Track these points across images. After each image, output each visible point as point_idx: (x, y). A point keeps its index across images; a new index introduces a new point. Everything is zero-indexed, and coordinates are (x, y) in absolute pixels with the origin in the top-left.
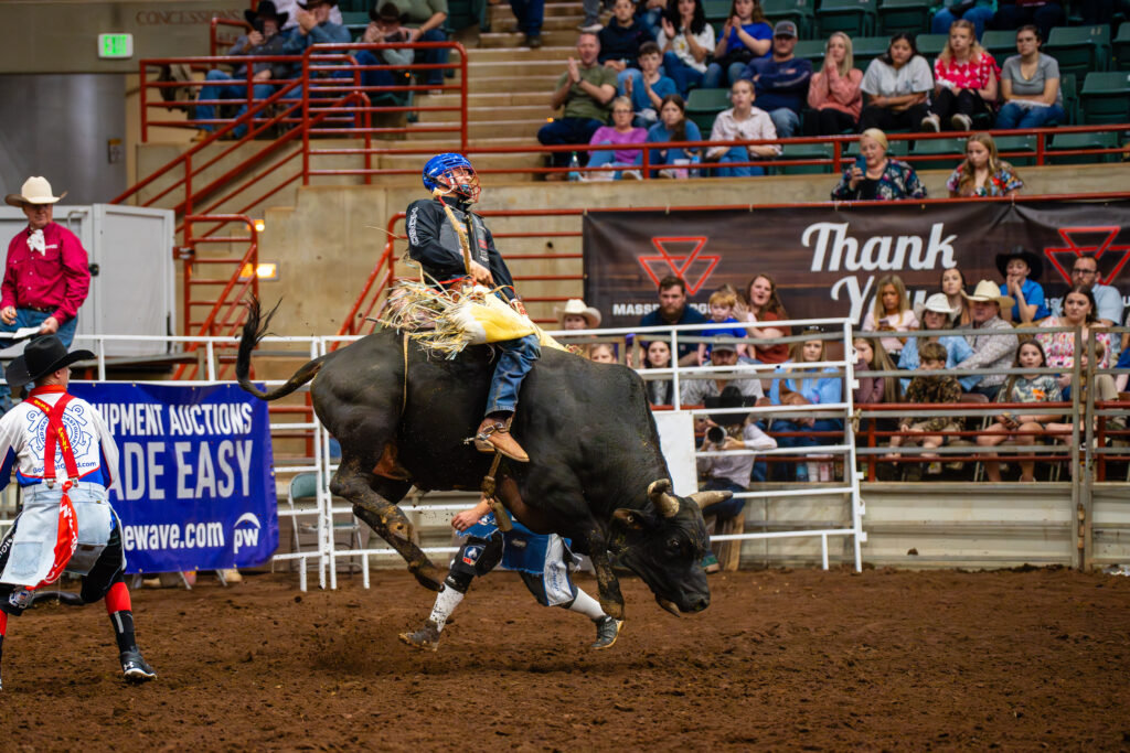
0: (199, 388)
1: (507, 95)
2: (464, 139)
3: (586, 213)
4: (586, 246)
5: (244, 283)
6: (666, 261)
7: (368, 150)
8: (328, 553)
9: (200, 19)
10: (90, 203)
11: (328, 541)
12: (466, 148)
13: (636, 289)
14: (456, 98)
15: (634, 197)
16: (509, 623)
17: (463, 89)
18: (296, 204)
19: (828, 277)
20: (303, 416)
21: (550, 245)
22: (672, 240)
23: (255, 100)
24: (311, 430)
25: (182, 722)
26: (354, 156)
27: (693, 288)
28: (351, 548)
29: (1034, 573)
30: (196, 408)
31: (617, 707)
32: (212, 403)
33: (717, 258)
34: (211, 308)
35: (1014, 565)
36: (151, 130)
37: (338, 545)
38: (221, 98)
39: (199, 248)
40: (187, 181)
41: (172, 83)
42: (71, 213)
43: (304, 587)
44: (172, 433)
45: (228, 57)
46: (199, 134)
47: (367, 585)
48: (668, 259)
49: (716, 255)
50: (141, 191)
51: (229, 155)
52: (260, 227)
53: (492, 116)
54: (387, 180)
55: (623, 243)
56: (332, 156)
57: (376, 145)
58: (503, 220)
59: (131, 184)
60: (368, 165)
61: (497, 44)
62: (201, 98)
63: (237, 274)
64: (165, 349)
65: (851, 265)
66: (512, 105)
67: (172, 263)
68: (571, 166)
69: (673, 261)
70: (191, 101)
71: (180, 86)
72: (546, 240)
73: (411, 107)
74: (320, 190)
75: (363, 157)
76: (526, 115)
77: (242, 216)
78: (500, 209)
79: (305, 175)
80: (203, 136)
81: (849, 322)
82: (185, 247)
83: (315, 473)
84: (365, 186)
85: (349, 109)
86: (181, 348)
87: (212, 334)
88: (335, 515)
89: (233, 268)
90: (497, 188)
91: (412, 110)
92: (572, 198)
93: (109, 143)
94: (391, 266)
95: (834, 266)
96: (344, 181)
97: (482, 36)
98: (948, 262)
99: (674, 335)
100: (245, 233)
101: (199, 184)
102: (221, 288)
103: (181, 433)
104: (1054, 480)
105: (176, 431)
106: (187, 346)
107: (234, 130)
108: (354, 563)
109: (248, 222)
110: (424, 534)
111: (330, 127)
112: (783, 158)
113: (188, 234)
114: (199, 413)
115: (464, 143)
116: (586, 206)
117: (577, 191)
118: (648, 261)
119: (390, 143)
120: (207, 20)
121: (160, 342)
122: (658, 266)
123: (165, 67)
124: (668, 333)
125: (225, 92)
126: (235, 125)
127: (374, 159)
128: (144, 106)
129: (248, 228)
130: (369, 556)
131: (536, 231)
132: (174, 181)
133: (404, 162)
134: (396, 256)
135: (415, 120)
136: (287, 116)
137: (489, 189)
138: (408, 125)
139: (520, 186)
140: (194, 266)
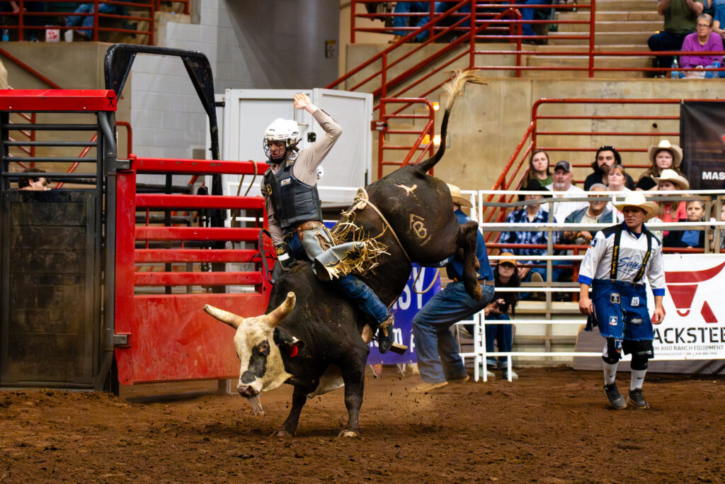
1: (625, 13)
2: (592, 45)
3: (683, 102)
4: (682, 127)
5: (423, 149)
7: (519, 52)
8: (481, 353)
10: (312, 88)
11: (481, 345)
12: (593, 52)
13: (720, 160)
14: (586, 14)
15: (720, 91)
17: (592, 8)
21: (655, 126)
23: (435, 13)
25: (369, 479)
26: (509, 56)
31: (699, 479)
36: (357, 34)
38: (411, 11)
39: (390, 122)
40: (383, 72)
46: (395, 38)
50: (349, 80)
51: (414, 54)
52: (436, 107)
53: (612, 28)
54: (533, 74)
55: (711, 126)
56: (491, 55)
57: (525, 48)
58: (620, 106)
59: (342, 74)
60: (518, 63)
62: (396, 11)
63: (419, 142)
66: (628, 20)
67: (370, 133)
68: (673, 66)
70: (388, 14)
72: (653, 122)
73: (552, 21)
75: (515, 56)
76: (639, 28)
77: (424, 99)
78: (617, 97)
79: (471, 68)
80: (397, 41)
82: (380, 121)
84: (515, 78)
85: (505, 21)
89: (416, 137)
90: (616, 82)
91: (553, 23)
92: (673, 91)
93: (326, 43)
94: (534, 139)
96: (501, 74)
100: (424, 112)
101: (392, 75)
102: (407, 152)
107: (419, 36)
109: (428, 104)
110: (554, 342)
111: (491, 34)
113: (383, 111)
115: (592, 48)
116: (684, 97)
117: (677, 86)
119: (535, 46)
126: (420, 31)
127: (524, 58)
128: (354, 16)
129: (428, 108)
130: (512, 357)
131: (645, 115)
132: (373, 73)
133: (546, 61)
134: (538, 131)
135: (555, 30)
136: (460, 25)
137: (609, 83)
138: (550, 33)
139: (632, 81)
140: (387, 135)
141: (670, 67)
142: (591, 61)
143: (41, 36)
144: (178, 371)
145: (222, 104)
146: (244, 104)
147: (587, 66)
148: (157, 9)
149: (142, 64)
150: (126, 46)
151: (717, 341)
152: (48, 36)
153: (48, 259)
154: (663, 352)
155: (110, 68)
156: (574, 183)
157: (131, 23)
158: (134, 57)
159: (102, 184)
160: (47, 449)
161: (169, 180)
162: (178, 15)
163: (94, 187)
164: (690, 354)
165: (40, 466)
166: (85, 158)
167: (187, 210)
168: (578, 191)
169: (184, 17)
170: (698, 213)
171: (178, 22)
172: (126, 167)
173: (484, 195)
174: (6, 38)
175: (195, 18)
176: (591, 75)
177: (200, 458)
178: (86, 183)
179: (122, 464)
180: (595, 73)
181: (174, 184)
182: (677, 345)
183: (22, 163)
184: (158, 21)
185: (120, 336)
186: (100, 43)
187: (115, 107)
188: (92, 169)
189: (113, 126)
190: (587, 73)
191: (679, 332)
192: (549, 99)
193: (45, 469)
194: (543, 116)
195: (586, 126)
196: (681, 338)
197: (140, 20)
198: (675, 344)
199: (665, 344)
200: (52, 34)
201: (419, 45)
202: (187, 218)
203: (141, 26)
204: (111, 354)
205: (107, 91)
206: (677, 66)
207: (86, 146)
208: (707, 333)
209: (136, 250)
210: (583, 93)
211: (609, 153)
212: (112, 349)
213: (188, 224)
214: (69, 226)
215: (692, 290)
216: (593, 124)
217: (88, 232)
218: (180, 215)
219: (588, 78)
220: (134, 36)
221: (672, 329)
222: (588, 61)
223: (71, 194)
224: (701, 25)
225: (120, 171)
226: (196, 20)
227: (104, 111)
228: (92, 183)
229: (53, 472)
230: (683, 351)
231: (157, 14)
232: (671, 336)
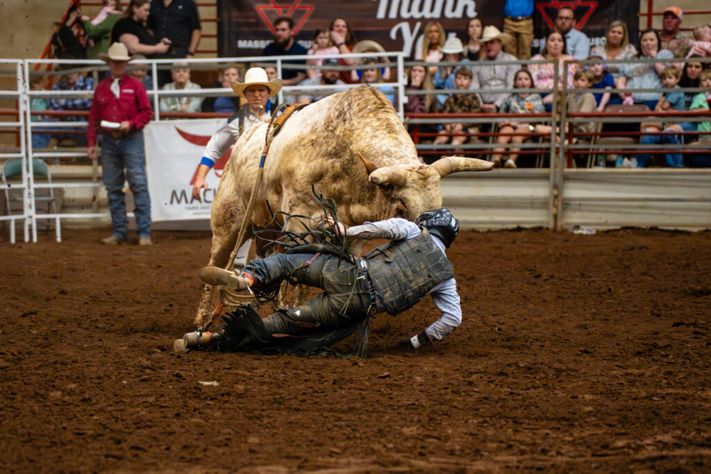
6: (275, 9)
8: (31, 215)
11: (31, 208)
13: (254, 29)
16: (159, 267)
19: (389, 22)
20: (14, 117)
24: (19, 128)
28: (48, 212)
29: (524, 232)
33: (311, 8)
35: (511, 226)
37: (38, 211)
43: (13, 240)
47: (59, 239)
48: (277, 7)
49: (310, 5)
65: (405, 14)
69: (280, 9)
81: (401, 56)
83: (21, 159)
88: (36, 190)
95: (393, 15)
98: (471, 13)
104: (539, 167)
108: (50, 224)
118: (263, 9)
122: (270, 13)
124: (275, 62)
130: (61, 219)
154: (200, 211)
173: (30, 64)
199: (204, 204)
232: (210, 195)
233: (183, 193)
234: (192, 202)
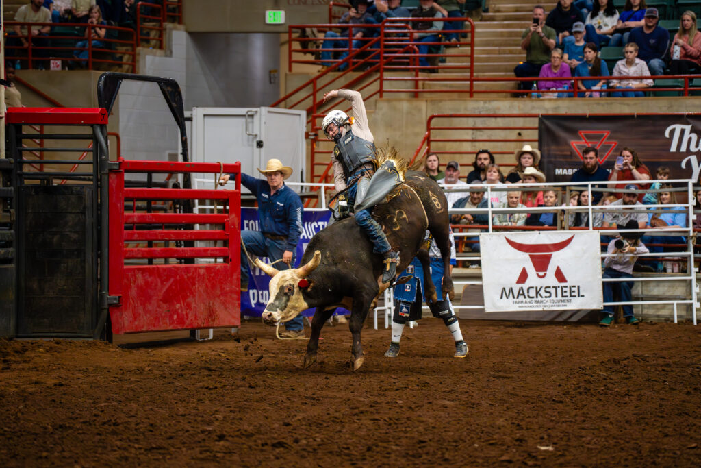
0: (316, 212)
1: (497, 48)
2: (472, 73)
3: (540, 116)
4: (540, 135)
6: (585, 143)
7: (417, 78)
8: (390, 307)
9: (323, 3)
10: (259, 106)
11: (390, 301)
12: (472, 78)
13: (569, 160)
14: (469, 48)
15: (568, 108)
17: (472, 45)
18: (376, 109)
19: (680, 155)
21: (520, 134)
22: (590, 132)
23: (353, 49)
25: (306, 403)
26: (409, 82)
27: (601, 161)
30: (315, 224)
31: (554, 400)
32: (324, 221)
33: (616, 144)
34: (326, 167)
36: (294, 65)
38: (335, 47)
39: (319, 132)
40: (314, 94)
41: (306, 39)
42: (248, 112)
43: (376, 327)
44: (301, 237)
45: (338, 25)
46: (322, 68)
48: (588, 143)
49: (615, 141)
50: (288, 100)
51: (338, 80)
53: (487, 60)
54: (428, 96)
55: (562, 134)
56: (397, 81)
57: (421, 76)
58: (493, 119)
59: (282, 95)
60: (416, 87)
61: (492, 19)
62: (323, 47)
64: (299, 189)
65: (693, 149)
66: (500, 54)
67: (304, 141)
68: (533, 90)
69: (590, 144)
70: (317, 49)
71: (311, 41)
72: (518, 131)
73: (441, 54)
74: (389, 101)
75: (414, 82)
76: (507, 60)
78: (491, 113)
79: (381, 92)
80: (324, 70)
81: (691, 182)
82: (312, 132)
84: (414, 99)
85: (406, 55)
86: (308, 189)
87: (326, 182)
90: (490, 101)
91: (442, 56)
92: (533, 108)
93: (270, 72)
94: (428, 145)
95: (683, 149)
96: (403, 96)
97: (483, 14)
99: (590, 187)
103: (306, 238)
105: (304, 236)
106: (312, 188)
107: (341, 67)
111: (395, 65)
112: (654, 87)
113: (314, 124)
114: (317, 226)
115: (472, 75)
116: (541, 112)
117: (536, 104)
118: (576, 144)
120: (328, 3)
121: (297, 186)
123: (303, 29)
124: (587, 186)
125: (336, 44)
126: (341, 63)
127: (420, 83)
128: (291, 51)
131: (512, 126)
132: (307, 94)
133: (438, 86)
134: (432, 138)
135: (444, 61)
136: (371, 58)
137: (485, 102)
138: (441, 65)
139: (503, 100)
140: (317, 142)
141: (530, 89)
142: (471, 86)
143: (47, 66)
144: (161, 323)
145: (190, 119)
146: (207, 119)
147: (468, 89)
148: (138, 46)
149: (127, 89)
150: (114, 74)
151: (567, 296)
152: (52, 65)
153: (56, 239)
154: (526, 305)
155: (102, 90)
156: (460, 178)
157: (118, 55)
158: (121, 83)
159: (98, 180)
160: (55, 385)
161: (150, 178)
162: (155, 50)
163: (91, 183)
164: (546, 306)
165: (49, 398)
166: (84, 161)
167: (165, 200)
168: (462, 184)
169: (159, 52)
170: (552, 200)
171: (155, 55)
172: (116, 167)
174: (18, 67)
175: (168, 53)
176: (471, 96)
177: (176, 390)
178: (84, 179)
179: (115, 395)
180: (475, 95)
181: (154, 180)
182: (537, 299)
183: (34, 165)
184: (139, 54)
185: (112, 297)
186: (93, 72)
187: (107, 121)
188: (89, 169)
189: (106, 135)
190: (468, 94)
191: (538, 289)
192: (440, 114)
193: (54, 401)
194: (436, 127)
195: (468, 135)
196: (540, 295)
197: (124, 54)
198: (535, 299)
199: (528, 299)
200: (56, 64)
201: (341, 73)
202: (164, 206)
203: (126, 58)
204: (106, 311)
205: (100, 109)
206: (536, 89)
207: (84, 151)
208: (559, 290)
209: (125, 231)
210: (466, 109)
211: (486, 155)
212: (107, 307)
213: (165, 211)
214: (72, 213)
215: (548, 258)
216: (473, 134)
217: (87, 217)
218: (159, 204)
219: (469, 98)
220: (120, 66)
221: (533, 288)
222: (469, 86)
223: (74, 189)
224: (554, 57)
225: (111, 171)
226: (169, 53)
227: (97, 124)
228: (89, 180)
229: (61, 402)
230: (542, 304)
231: (139, 49)
232: (533, 293)
233: (511, 290)
234: (518, 298)
